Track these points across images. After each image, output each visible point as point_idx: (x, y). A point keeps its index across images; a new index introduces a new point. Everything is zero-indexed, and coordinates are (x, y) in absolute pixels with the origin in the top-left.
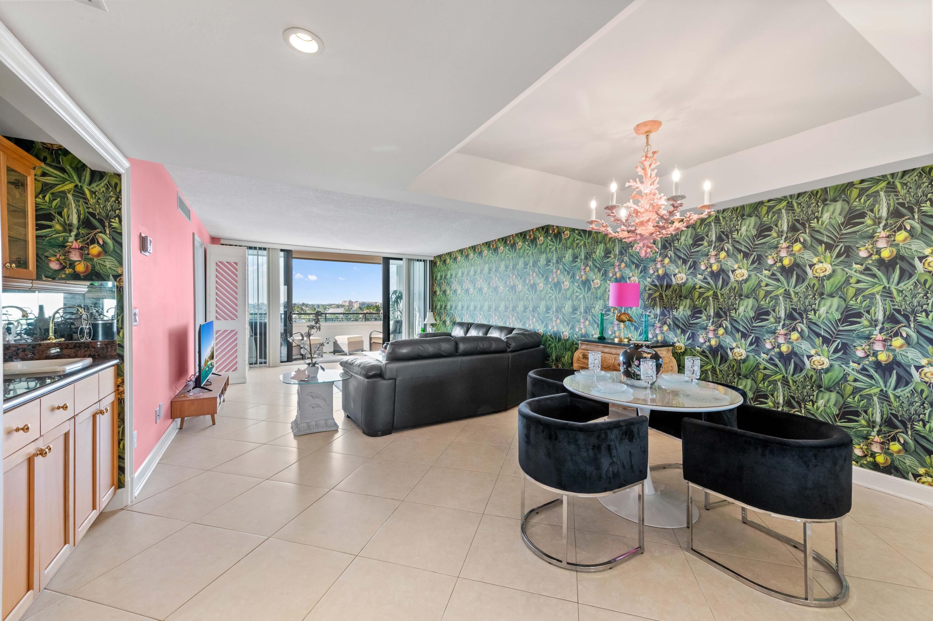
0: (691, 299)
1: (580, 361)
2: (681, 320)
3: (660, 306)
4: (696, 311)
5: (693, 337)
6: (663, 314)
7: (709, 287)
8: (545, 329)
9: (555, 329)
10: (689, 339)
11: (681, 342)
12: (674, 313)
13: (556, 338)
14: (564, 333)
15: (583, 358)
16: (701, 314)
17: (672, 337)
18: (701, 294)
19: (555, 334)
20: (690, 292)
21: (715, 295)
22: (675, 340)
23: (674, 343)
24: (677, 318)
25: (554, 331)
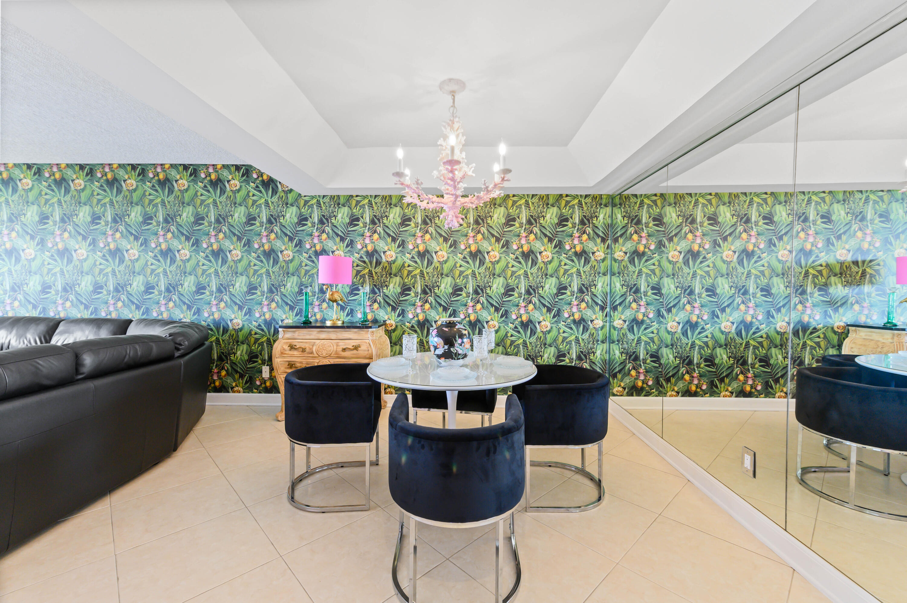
0: (400, 277)
1: (285, 354)
2: (391, 298)
3: (370, 284)
4: (406, 290)
5: (403, 313)
6: (373, 292)
7: (417, 266)
8: (196, 316)
9: (216, 316)
10: (399, 315)
11: (392, 319)
12: (385, 291)
13: (218, 329)
14: (235, 321)
15: (290, 350)
16: (410, 291)
17: (383, 315)
18: (410, 272)
19: (217, 325)
20: (400, 270)
21: (422, 273)
22: (386, 318)
23: (385, 321)
24: (387, 296)
25: (214, 320)
